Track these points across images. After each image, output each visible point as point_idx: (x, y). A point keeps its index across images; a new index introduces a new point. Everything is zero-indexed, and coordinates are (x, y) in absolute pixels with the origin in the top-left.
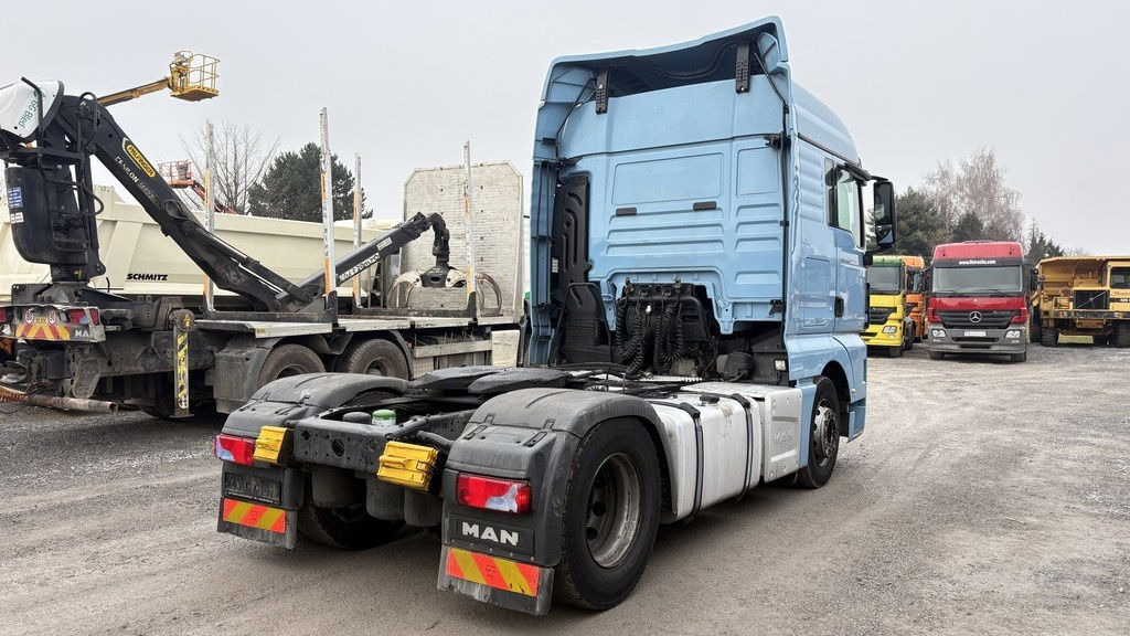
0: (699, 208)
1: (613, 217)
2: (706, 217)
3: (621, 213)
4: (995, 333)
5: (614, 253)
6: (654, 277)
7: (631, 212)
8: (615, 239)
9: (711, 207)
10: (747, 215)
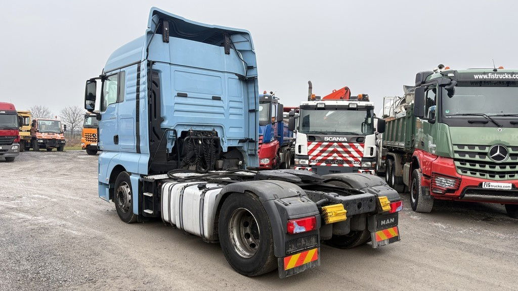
0: (214, 98)
1: (175, 96)
2: (216, 103)
3: (180, 95)
4: (6, 147)
5: (177, 114)
6: (204, 127)
7: (185, 96)
8: (177, 107)
9: (219, 99)
10: (232, 104)
